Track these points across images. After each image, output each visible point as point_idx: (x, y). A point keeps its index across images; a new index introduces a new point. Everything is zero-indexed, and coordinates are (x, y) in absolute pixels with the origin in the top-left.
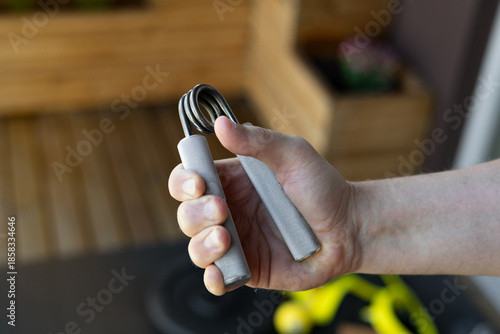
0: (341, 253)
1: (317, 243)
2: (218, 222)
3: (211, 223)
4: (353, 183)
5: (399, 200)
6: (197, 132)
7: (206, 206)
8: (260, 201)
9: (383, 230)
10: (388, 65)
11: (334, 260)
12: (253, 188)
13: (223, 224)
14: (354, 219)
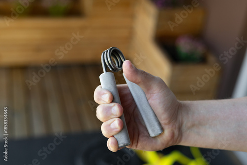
0: (173, 135)
1: (162, 129)
2: (118, 116)
3: (114, 116)
4: (181, 102)
5: (202, 112)
6: (110, 71)
7: (113, 108)
8: (136, 106)
9: (193, 125)
10: (200, 50)
11: (169, 138)
12: (133, 100)
13: (120, 118)
14: (180, 119)
